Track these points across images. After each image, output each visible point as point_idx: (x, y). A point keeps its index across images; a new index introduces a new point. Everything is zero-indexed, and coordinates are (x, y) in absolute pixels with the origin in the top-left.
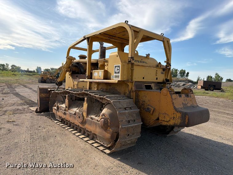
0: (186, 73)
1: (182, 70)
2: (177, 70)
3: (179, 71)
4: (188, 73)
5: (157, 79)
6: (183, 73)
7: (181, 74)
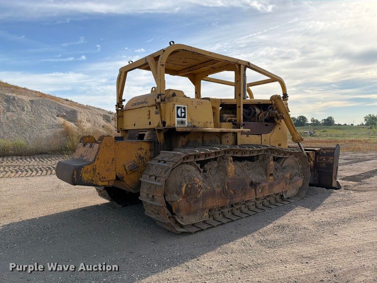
5: (150, 123)
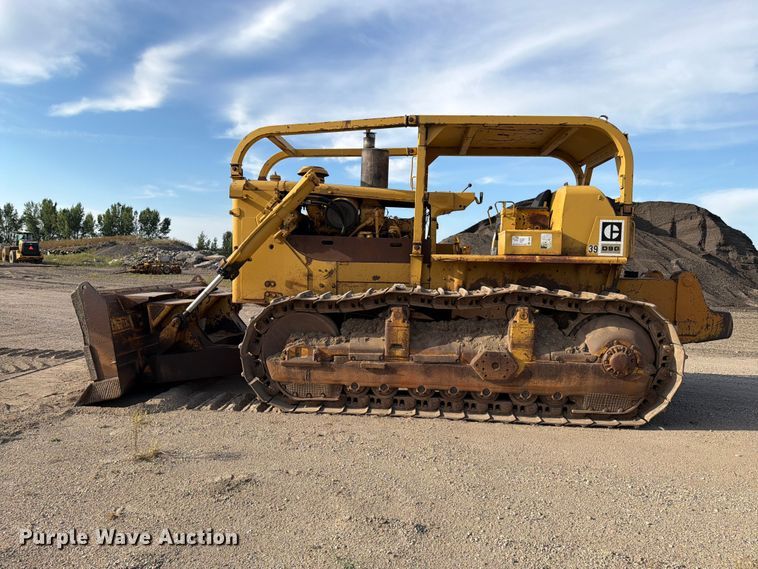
0: (162, 220)
1: (148, 209)
2: (129, 210)
3: (136, 212)
4: (167, 222)
6: (150, 219)
7: (145, 224)
